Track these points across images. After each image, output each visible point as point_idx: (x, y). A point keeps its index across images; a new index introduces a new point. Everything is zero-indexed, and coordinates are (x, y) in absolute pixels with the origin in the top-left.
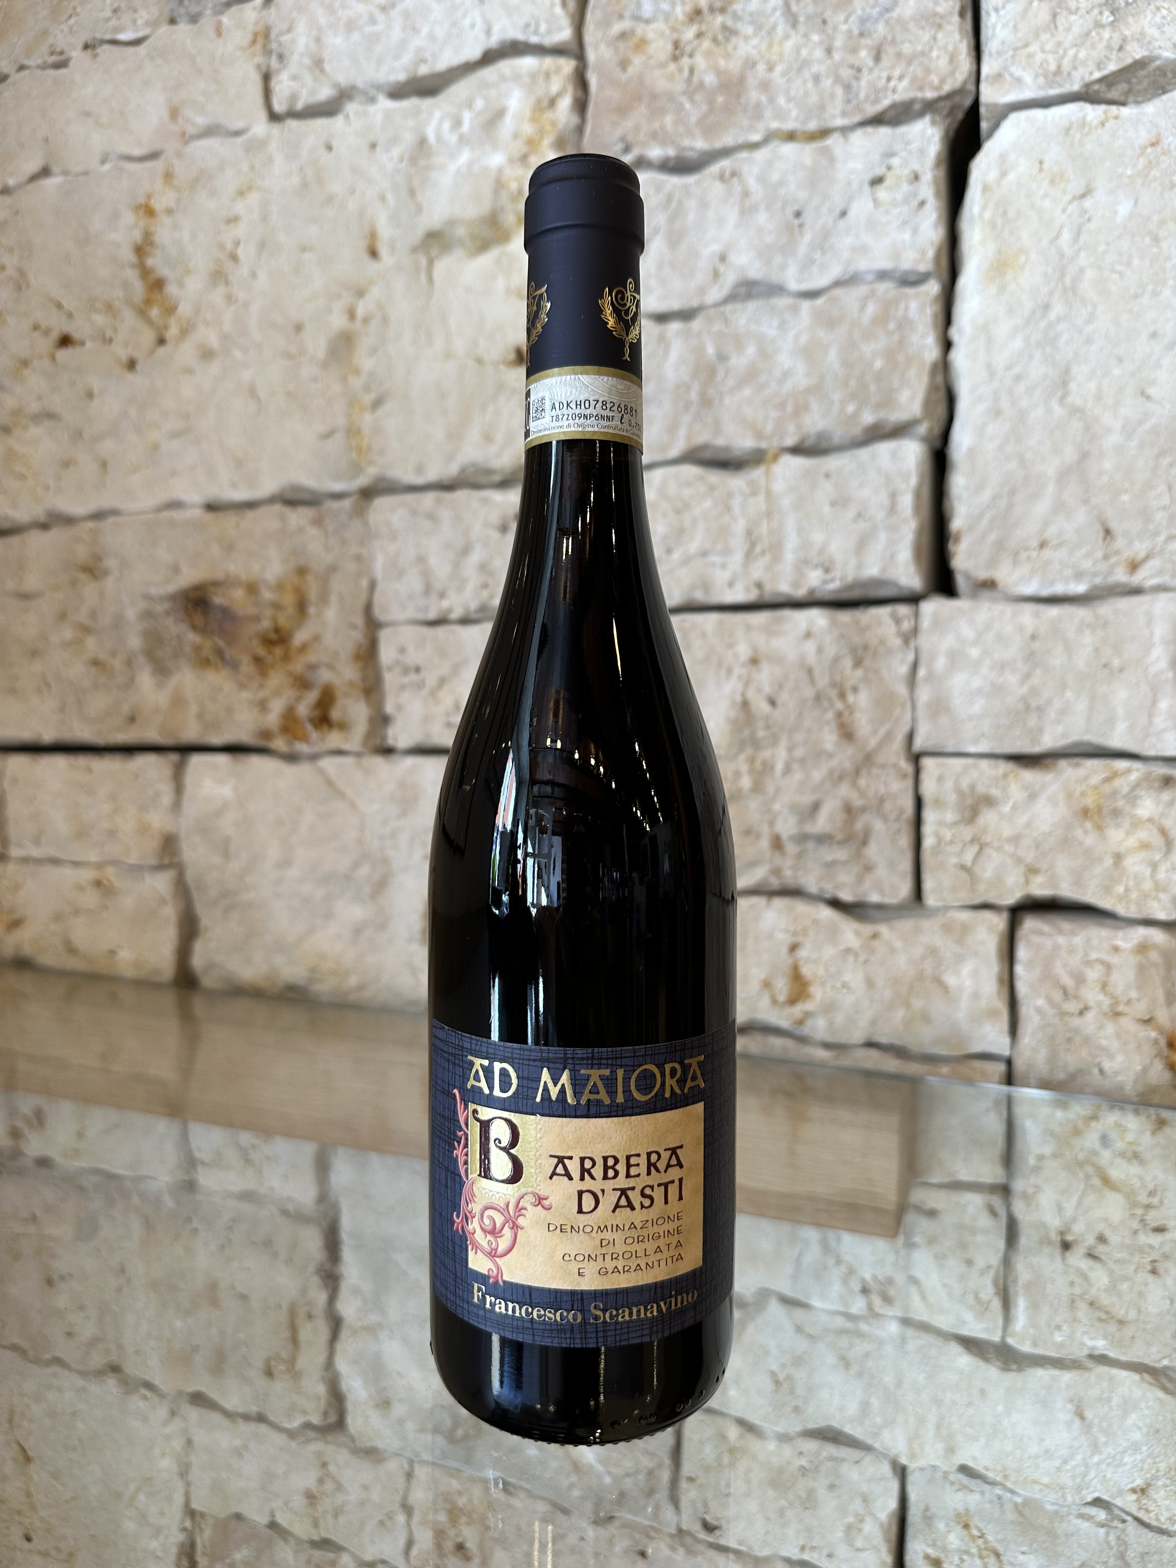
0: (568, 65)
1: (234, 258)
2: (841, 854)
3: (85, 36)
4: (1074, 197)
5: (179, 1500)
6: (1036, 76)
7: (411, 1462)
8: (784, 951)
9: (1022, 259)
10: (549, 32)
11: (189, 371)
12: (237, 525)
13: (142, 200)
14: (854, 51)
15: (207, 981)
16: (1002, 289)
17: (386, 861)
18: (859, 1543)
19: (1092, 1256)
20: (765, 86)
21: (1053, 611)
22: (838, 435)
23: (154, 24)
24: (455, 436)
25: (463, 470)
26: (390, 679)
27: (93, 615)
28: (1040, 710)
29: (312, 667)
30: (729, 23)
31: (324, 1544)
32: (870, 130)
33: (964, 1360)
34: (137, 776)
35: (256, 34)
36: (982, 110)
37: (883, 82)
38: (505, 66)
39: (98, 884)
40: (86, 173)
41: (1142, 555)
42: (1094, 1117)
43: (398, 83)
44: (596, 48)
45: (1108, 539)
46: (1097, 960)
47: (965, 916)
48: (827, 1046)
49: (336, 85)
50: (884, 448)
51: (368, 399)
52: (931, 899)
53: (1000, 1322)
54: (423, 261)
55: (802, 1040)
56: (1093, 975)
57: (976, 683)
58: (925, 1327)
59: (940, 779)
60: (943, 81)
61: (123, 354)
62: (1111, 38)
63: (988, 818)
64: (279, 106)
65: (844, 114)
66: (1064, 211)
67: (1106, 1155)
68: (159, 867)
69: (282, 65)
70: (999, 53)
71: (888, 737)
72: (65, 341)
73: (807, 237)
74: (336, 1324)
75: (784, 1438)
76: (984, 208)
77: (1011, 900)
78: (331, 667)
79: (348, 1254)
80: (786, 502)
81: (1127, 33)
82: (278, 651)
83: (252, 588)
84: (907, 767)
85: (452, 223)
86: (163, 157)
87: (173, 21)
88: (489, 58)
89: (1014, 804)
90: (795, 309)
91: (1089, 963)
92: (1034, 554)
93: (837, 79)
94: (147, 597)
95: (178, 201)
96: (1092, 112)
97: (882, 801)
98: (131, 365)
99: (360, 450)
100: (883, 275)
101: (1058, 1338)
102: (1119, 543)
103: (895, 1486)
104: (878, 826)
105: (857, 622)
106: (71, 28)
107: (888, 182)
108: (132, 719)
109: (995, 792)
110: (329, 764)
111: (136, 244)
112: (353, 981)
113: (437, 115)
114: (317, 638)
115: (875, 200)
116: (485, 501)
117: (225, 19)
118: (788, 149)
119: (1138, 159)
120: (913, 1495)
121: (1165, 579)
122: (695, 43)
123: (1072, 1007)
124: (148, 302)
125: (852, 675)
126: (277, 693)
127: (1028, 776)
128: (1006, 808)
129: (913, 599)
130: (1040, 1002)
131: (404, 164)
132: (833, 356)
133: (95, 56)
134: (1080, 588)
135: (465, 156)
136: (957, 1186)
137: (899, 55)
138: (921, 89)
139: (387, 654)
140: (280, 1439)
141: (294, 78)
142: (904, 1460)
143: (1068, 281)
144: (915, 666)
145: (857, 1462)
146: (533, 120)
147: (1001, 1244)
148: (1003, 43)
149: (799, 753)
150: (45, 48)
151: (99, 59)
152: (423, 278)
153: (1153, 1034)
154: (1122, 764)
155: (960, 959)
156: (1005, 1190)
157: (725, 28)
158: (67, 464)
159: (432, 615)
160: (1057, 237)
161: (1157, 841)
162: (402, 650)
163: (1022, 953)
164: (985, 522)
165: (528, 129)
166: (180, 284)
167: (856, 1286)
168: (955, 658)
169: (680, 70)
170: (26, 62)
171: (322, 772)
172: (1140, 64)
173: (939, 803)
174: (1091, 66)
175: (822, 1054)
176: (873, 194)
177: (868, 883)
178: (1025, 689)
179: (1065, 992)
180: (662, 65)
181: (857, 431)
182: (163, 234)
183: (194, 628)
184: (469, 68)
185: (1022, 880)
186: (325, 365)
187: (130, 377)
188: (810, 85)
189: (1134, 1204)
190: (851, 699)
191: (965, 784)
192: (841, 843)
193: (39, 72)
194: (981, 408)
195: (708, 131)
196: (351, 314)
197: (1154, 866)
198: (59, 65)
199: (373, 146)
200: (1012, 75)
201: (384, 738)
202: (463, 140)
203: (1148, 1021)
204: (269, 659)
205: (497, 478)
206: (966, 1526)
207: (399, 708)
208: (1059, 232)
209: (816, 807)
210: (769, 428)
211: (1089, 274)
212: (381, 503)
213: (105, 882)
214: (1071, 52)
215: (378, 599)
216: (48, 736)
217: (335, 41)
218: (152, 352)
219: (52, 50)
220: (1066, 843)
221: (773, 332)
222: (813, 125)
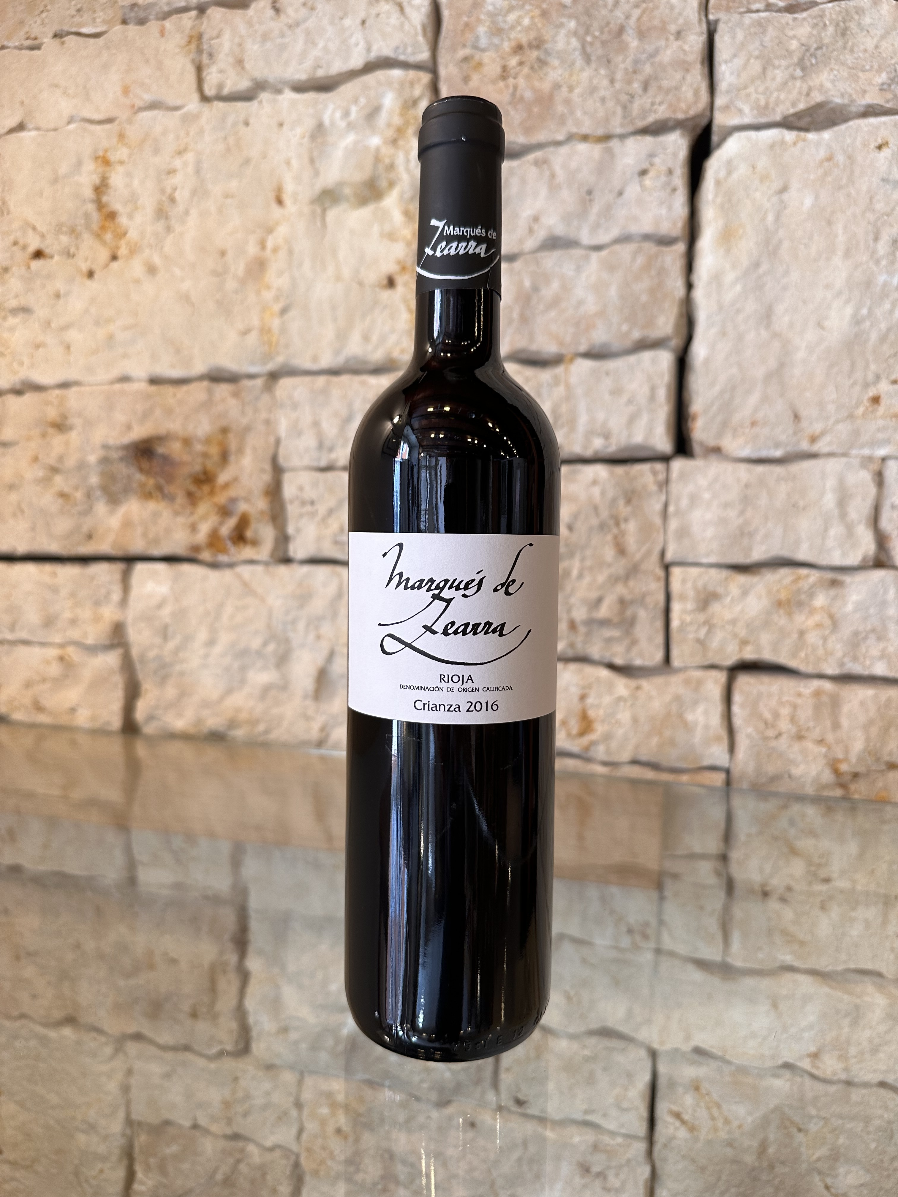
0: (425, 78)
1: (172, 200)
2: (615, 633)
3: (55, 28)
4: (775, 192)
5: (121, 1115)
6: (752, 109)
7: (302, 1073)
8: (575, 700)
9: (741, 231)
10: (414, 53)
11: (137, 281)
12: (175, 395)
13: (101, 153)
14: (629, 82)
15: (149, 729)
16: (728, 251)
17: (287, 641)
18: (625, 1105)
19: (783, 900)
20: (567, 102)
21: (760, 469)
22: (616, 346)
23: (109, 22)
24: (342, 337)
25: (347, 361)
26: (292, 510)
27: (61, 459)
28: (751, 535)
29: (233, 501)
30: (542, 57)
31: (236, 1137)
32: (639, 138)
33: (697, 975)
34: (92, 578)
35: (191, 37)
36: (715, 128)
37: (648, 106)
38: (380, 74)
39: (61, 659)
40: (55, 130)
41: (818, 432)
42: (785, 807)
43: (300, 81)
44: (446, 66)
45: (797, 421)
46: (787, 701)
47: (698, 674)
48: (605, 764)
49: (254, 80)
50: (647, 356)
51: (277, 308)
52: (676, 662)
53: (721, 946)
54: (319, 210)
55: (589, 760)
56: (785, 711)
57: (708, 516)
58: (672, 954)
59: (684, 581)
60: (689, 108)
61: (85, 267)
62: (801, 87)
63: (716, 608)
64: (209, 90)
65: (622, 125)
66: (768, 201)
67: (792, 832)
68: (110, 647)
69: (211, 61)
70: (728, 92)
71: (649, 553)
72: (38, 254)
73: (595, 209)
74: (244, 976)
75: (573, 1037)
76: (716, 196)
77: (730, 662)
78: (247, 500)
79: (255, 926)
80: (579, 391)
81: (811, 83)
82: (206, 488)
83: (187, 442)
84: (661, 573)
85: (341, 184)
86: (117, 122)
87: (124, 22)
88: (370, 67)
89: (733, 597)
90: (587, 258)
91: (781, 703)
92: (747, 430)
93: (618, 101)
94: (106, 447)
95: (130, 155)
96: (790, 136)
97: (644, 596)
98: (90, 274)
99: (270, 344)
100: (647, 237)
101: (760, 956)
102: (804, 424)
103: (648, 1065)
104: (642, 614)
105: (627, 474)
106: (43, 21)
107: (652, 174)
108: (90, 537)
109: (720, 590)
110: (245, 571)
111: (95, 184)
112: (261, 727)
113: (331, 107)
114: (236, 479)
115: (642, 186)
116: (364, 383)
117: (168, 24)
118: (582, 147)
119: (818, 169)
120: (662, 1069)
121: (834, 448)
122: (518, 68)
123: (771, 733)
124: (103, 228)
125: (623, 510)
126: (204, 518)
127: (742, 579)
128: (728, 600)
129: (666, 459)
130: (750, 730)
131: (306, 140)
132: (613, 292)
133: (63, 43)
134: (778, 453)
135: (351, 138)
136: (692, 857)
137: (660, 88)
138: (674, 111)
139: (289, 490)
140: (201, 1062)
141: (221, 71)
142: (656, 1046)
143: (770, 248)
144: (666, 506)
145: (623, 1050)
146: (402, 115)
147: (722, 894)
148: (730, 85)
149: (588, 563)
150: (22, 34)
151: (65, 46)
152: (319, 223)
153: (824, 750)
154: (804, 571)
155: (695, 703)
156: (724, 858)
157: (539, 60)
158: (38, 346)
159: (323, 463)
160: (763, 219)
161: (827, 622)
162: (301, 488)
163: (737, 698)
164: (715, 408)
165: (397, 120)
166: (130, 216)
167: (624, 929)
168: (694, 499)
169: (507, 86)
170: (6, 43)
171: (239, 576)
172: (820, 106)
173: (683, 597)
174: (788, 104)
175: (600, 769)
176: (640, 182)
177: (635, 651)
178: (741, 521)
179: (766, 723)
180: (494, 82)
181: (628, 343)
182: (117, 179)
183: (141, 470)
184: (353, 74)
185: (737, 648)
186: (243, 282)
187: (88, 283)
188: (598, 105)
189: (810, 863)
190: (623, 526)
191: (700, 584)
192: (617, 626)
193: (16, 52)
194: (713, 331)
195: (528, 130)
196: (263, 245)
197: (825, 639)
198: (32, 48)
199: (281, 125)
200: (736, 107)
201: (286, 551)
202: (351, 126)
203: (821, 742)
204: (198, 494)
205: (371, 367)
206: (697, 1089)
207: (298, 530)
208: (765, 214)
209: (599, 601)
210: (568, 339)
211: (786, 244)
212: (285, 383)
213: (67, 657)
214: (775, 94)
215: (282, 452)
216: (22, 549)
217: (253, 48)
218: (106, 266)
219: (28, 35)
220: (767, 624)
221: (571, 273)
222: (600, 132)
